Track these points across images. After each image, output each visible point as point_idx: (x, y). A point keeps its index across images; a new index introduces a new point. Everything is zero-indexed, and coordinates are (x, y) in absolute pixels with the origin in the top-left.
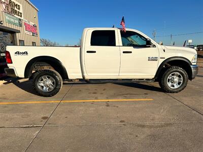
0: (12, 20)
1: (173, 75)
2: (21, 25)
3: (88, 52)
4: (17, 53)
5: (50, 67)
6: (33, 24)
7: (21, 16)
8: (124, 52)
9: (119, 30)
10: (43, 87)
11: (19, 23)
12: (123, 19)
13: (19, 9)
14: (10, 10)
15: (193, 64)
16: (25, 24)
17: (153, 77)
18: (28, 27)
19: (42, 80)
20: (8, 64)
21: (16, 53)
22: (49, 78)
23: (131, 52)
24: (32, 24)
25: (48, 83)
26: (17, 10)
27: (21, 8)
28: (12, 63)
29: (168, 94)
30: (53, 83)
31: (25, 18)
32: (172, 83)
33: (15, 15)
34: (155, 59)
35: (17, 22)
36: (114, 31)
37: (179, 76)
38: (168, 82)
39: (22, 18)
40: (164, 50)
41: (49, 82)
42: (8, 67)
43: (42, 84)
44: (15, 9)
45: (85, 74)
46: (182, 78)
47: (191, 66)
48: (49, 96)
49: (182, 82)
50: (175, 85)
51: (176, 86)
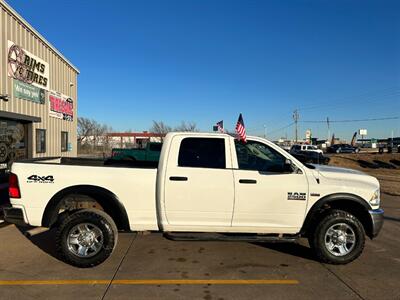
0: (27, 92)
1: (335, 228)
2: (42, 101)
3: (172, 179)
4: (33, 178)
5: (95, 203)
6: (67, 97)
7: (45, 85)
8: (241, 181)
9: (232, 139)
10: (77, 246)
11: (40, 96)
12: (240, 119)
13: (42, 72)
14: (25, 73)
15: (374, 208)
16: (51, 98)
17: (298, 231)
18: (56, 105)
19: (77, 232)
20: (12, 199)
21: (30, 178)
22: (90, 228)
23: (254, 182)
24: (64, 97)
25: (88, 239)
26: (39, 73)
27: (47, 69)
28: (19, 197)
29: (327, 265)
30: (99, 239)
31: (52, 87)
32: (335, 244)
33: (34, 84)
34: (301, 197)
35: (36, 95)
36: (223, 140)
37: (348, 232)
38: (328, 241)
39: (47, 88)
40: (318, 180)
41: (91, 236)
42: (11, 205)
43: (77, 242)
44: (36, 71)
45: (164, 223)
46: (354, 235)
47: (370, 212)
48: (89, 266)
49: (353, 242)
50: (341, 248)
51: (343, 251)
